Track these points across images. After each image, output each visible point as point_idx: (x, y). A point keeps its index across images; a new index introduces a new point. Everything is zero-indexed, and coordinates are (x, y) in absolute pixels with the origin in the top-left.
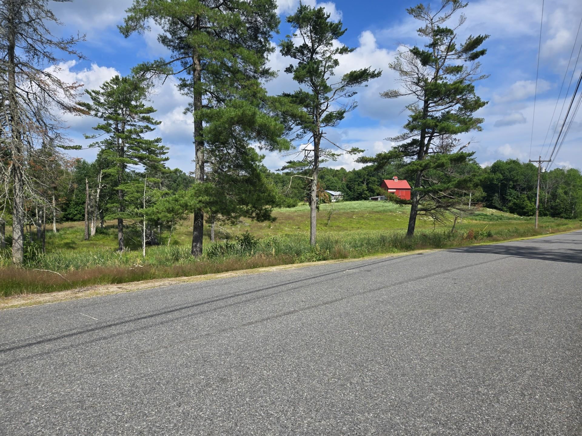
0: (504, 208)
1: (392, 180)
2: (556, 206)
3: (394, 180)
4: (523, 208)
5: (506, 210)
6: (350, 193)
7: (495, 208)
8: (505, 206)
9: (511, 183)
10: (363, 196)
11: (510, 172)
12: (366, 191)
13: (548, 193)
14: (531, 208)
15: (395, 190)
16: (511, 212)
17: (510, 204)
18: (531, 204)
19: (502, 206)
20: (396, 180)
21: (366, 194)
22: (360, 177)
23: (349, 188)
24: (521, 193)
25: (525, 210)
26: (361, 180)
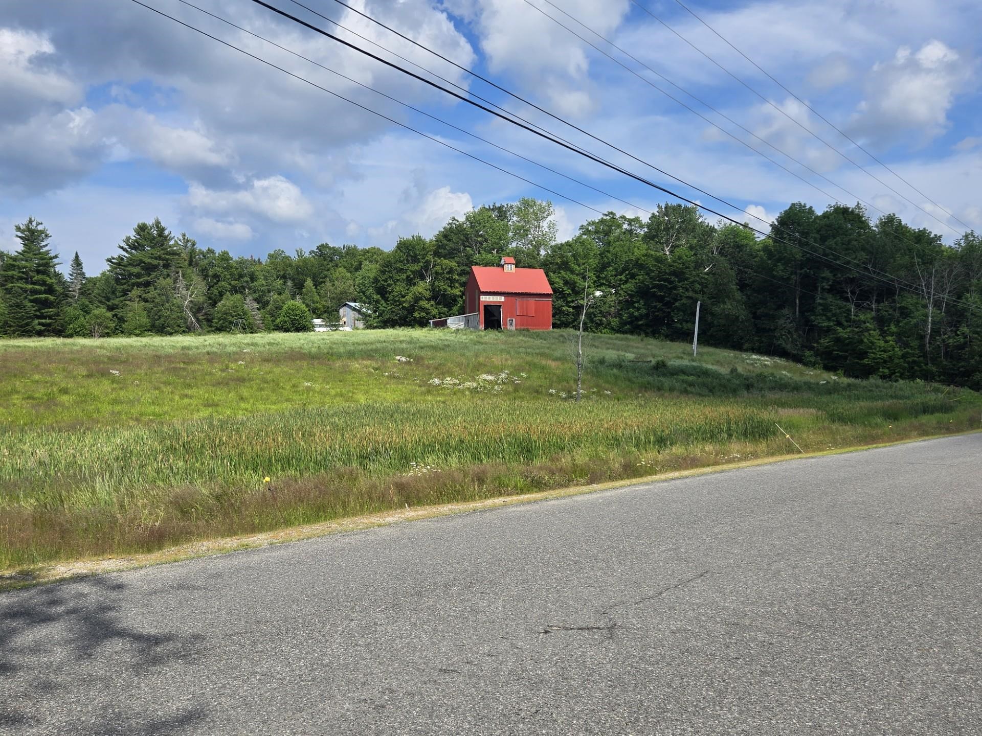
0: (807, 353)
1: (500, 269)
2: (962, 347)
3: (503, 266)
4: (863, 355)
5: (813, 360)
6: (383, 305)
7: (783, 353)
8: (811, 348)
9: (827, 274)
10: (416, 315)
11: (823, 239)
12: (428, 300)
13: (937, 304)
14: (885, 356)
15: (502, 299)
16: (827, 368)
17: (825, 341)
18: (886, 342)
19: (803, 346)
20: (510, 269)
21: (423, 309)
22: (415, 259)
23: (382, 292)
24: (857, 306)
25: (866, 361)
26: (416, 267)
